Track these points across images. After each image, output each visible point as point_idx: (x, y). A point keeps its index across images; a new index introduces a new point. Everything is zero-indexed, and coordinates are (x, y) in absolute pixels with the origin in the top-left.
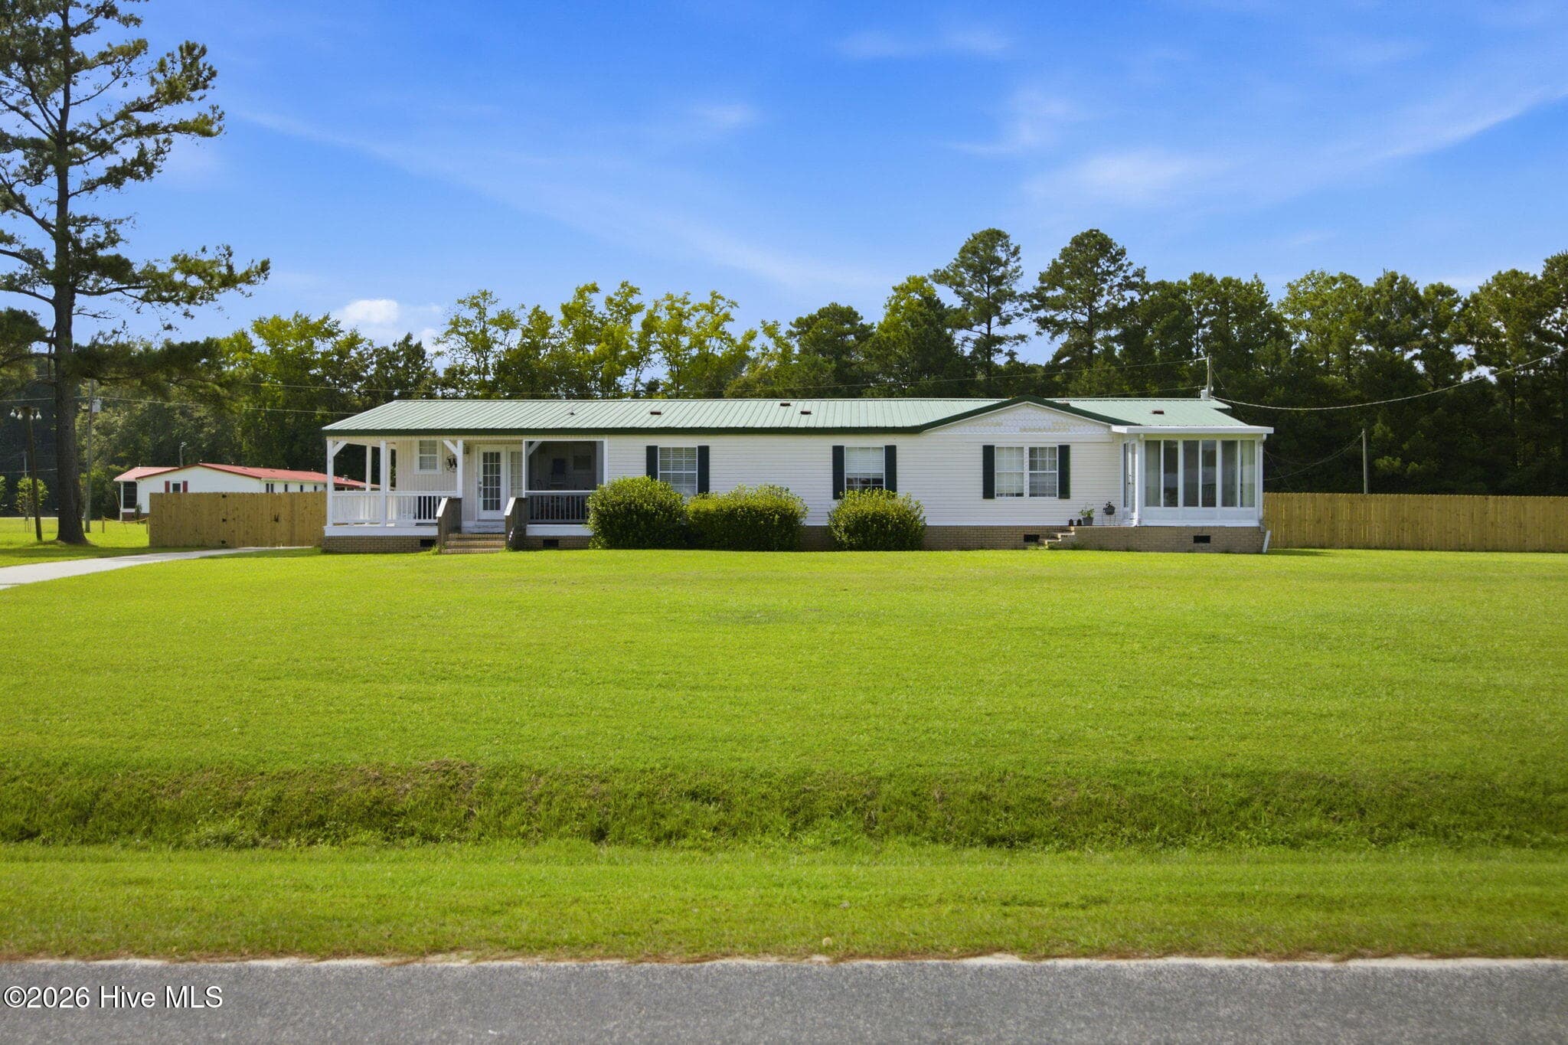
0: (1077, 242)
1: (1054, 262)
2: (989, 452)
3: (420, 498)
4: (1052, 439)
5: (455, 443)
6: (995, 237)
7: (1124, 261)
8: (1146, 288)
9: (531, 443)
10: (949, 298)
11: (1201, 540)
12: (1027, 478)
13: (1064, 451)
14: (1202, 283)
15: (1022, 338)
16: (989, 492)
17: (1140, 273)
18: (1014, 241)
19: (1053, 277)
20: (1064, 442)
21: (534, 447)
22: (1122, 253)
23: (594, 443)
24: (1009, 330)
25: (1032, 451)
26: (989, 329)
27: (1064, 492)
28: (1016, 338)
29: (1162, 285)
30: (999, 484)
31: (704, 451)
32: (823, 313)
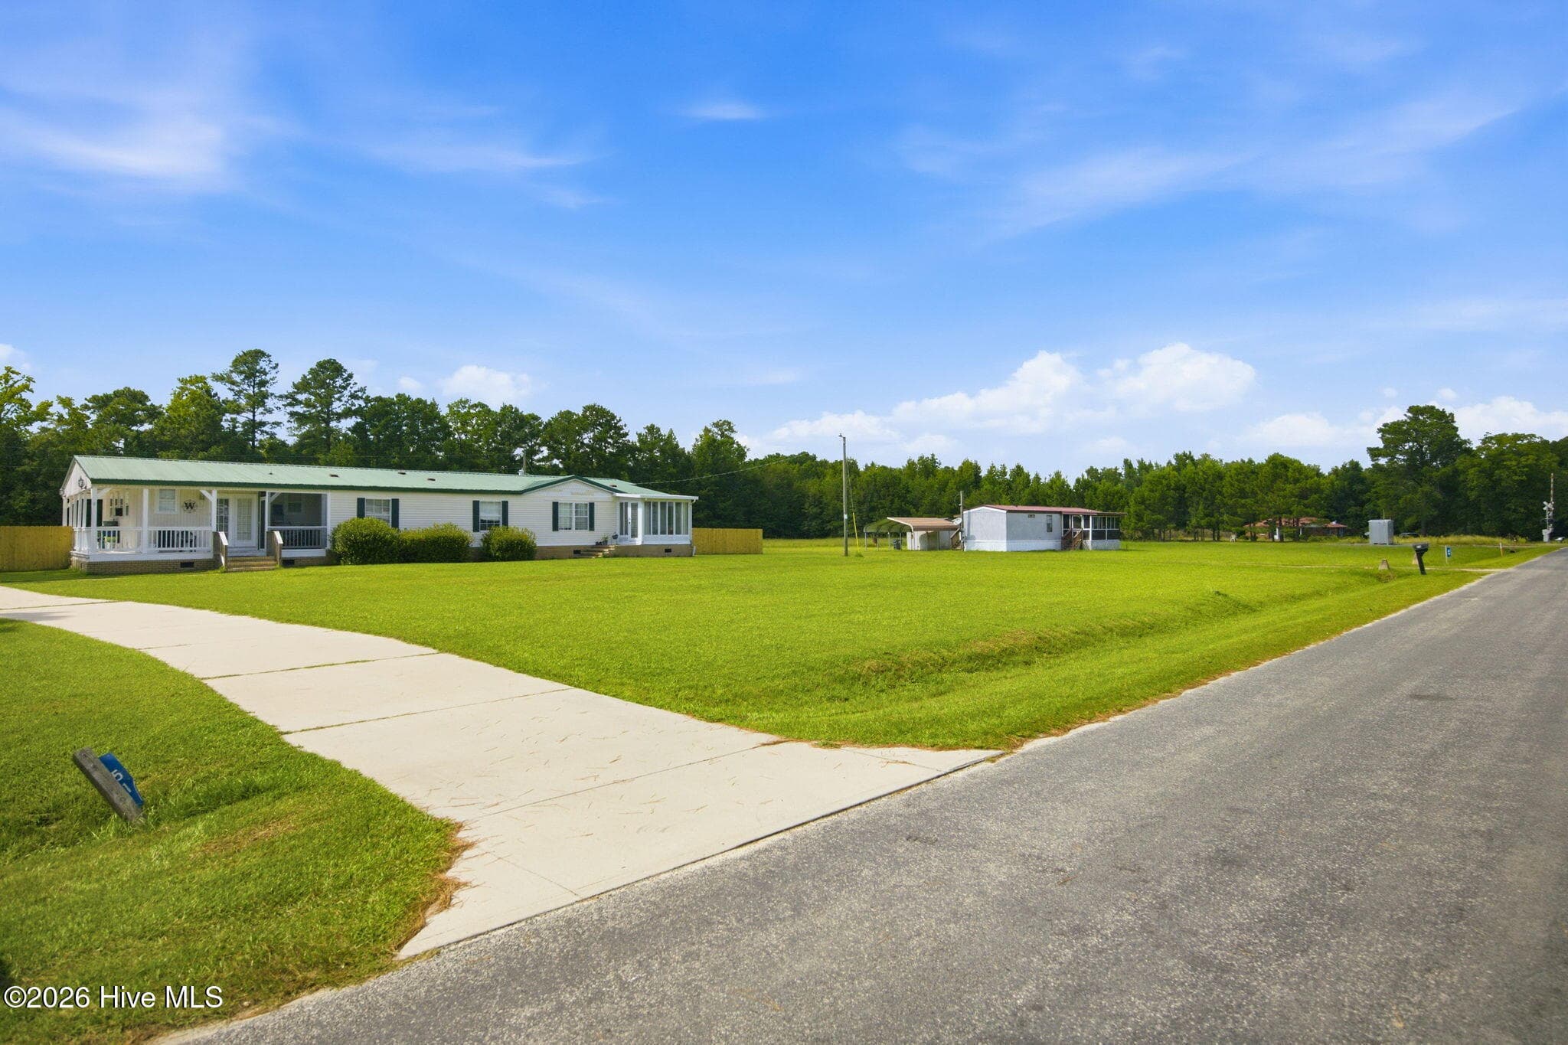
0: (321, 365)
1: (305, 377)
2: (555, 505)
3: (160, 532)
4: (585, 499)
5: (210, 492)
6: (258, 354)
7: (352, 382)
8: (367, 400)
9: (272, 494)
10: (223, 392)
11: (668, 551)
12: (574, 520)
13: (592, 505)
14: (402, 399)
15: (278, 424)
16: (555, 528)
17: (363, 390)
18: (274, 361)
19: (303, 386)
20: (592, 501)
21: (274, 497)
22: (350, 376)
23: (320, 495)
24: (268, 418)
25: (577, 505)
26: (254, 416)
27: (592, 528)
28: (273, 423)
29: (379, 399)
30: (561, 523)
31: (396, 502)
32: (117, 394)
